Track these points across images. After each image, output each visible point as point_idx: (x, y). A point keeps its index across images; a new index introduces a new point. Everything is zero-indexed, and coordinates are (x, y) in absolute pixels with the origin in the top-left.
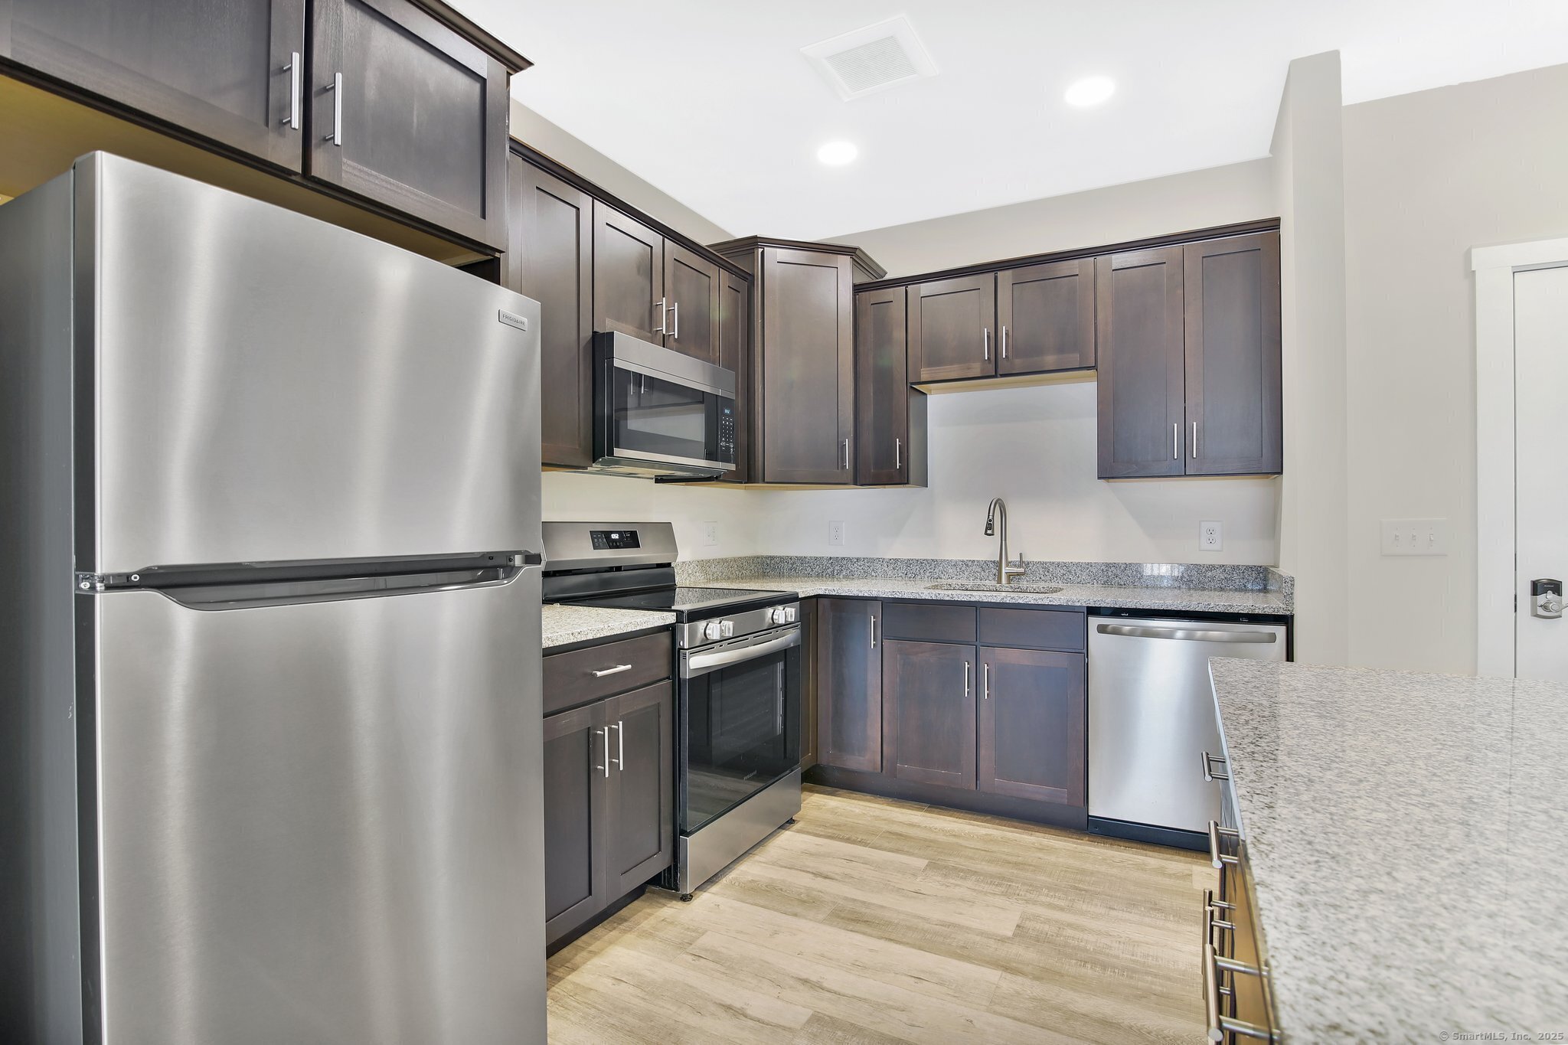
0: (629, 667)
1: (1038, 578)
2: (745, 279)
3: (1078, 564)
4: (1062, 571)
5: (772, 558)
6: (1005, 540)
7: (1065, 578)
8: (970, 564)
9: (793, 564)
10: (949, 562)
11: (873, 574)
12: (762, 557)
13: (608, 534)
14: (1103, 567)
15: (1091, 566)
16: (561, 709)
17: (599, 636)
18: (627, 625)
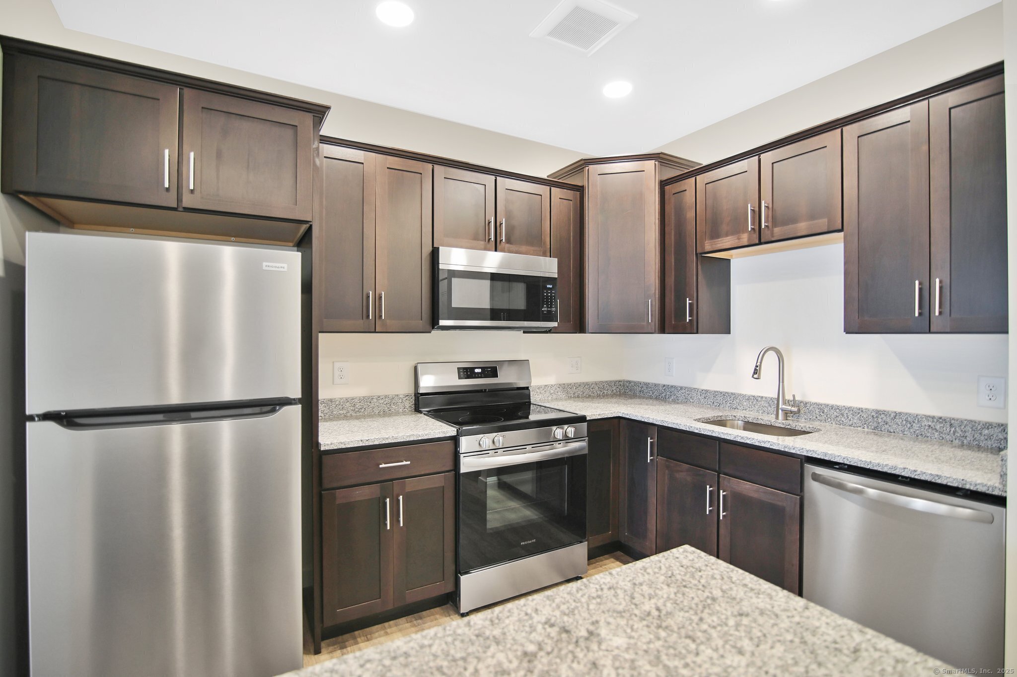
0: (409, 463)
1: (815, 418)
2: (578, 190)
3: (850, 409)
4: (835, 413)
5: (630, 382)
6: (783, 382)
7: (838, 419)
8: (759, 399)
9: (642, 387)
10: (744, 396)
11: (691, 400)
12: (624, 381)
13: (472, 369)
14: (874, 414)
15: (862, 411)
16: (355, 485)
17: (384, 442)
18: (410, 436)
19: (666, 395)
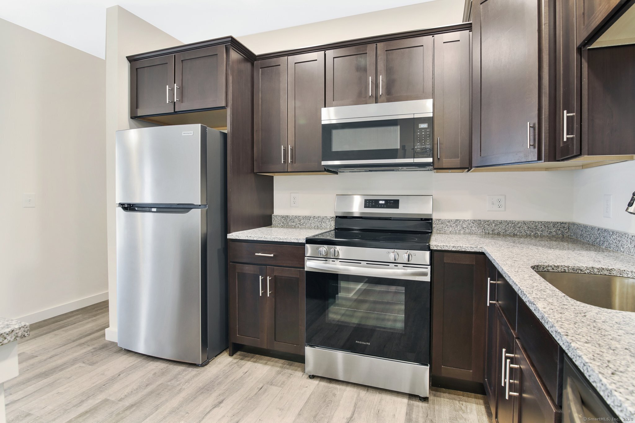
12: (569, 223)
13: (376, 201)
16: (238, 262)
17: (259, 239)
18: (274, 238)
19: (600, 241)
